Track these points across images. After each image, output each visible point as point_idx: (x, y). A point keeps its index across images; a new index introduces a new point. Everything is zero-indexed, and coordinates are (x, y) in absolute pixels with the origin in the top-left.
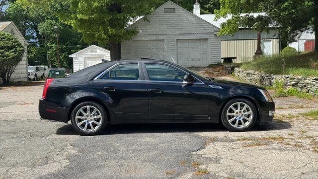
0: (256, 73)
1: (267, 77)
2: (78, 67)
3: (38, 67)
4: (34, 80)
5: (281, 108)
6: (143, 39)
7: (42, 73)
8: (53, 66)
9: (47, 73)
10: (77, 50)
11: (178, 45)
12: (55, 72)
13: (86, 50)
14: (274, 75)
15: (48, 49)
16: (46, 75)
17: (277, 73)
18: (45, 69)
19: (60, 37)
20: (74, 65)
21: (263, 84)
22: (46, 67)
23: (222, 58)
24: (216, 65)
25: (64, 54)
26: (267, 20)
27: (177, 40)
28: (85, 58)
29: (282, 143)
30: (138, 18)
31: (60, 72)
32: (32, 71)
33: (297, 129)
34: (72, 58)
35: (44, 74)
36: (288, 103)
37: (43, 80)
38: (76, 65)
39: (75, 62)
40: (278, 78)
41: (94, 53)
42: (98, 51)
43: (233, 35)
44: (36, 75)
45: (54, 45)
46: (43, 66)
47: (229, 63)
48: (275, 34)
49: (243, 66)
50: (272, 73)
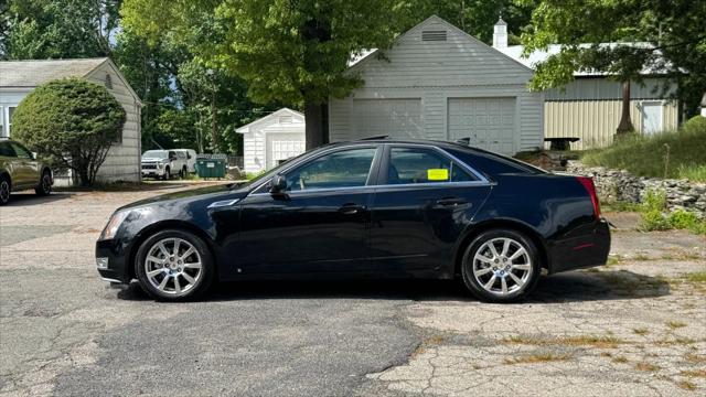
0: (610, 173)
1: (631, 182)
2: (253, 153)
3: (174, 153)
4: (164, 178)
5: (645, 259)
6: (376, 95)
7: (182, 164)
8: (206, 152)
9: (191, 164)
10: (253, 118)
11: (451, 109)
12: (205, 163)
13: (270, 119)
14: (646, 179)
15: (197, 115)
16: (190, 170)
17: (654, 175)
18: (189, 157)
19: (222, 92)
20: (245, 149)
21: (623, 199)
22: (192, 152)
23: (546, 140)
24: (532, 153)
25: (228, 127)
26: (636, 56)
27: (448, 99)
28: (268, 135)
29: (608, 355)
30: (366, 53)
31: (215, 162)
32: (161, 160)
33: (662, 315)
34: (242, 135)
35: (185, 167)
36: (665, 246)
37: (183, 179)
38: (251, 148)
39: (248, 144)
40: (654, 187)
41: (286, 125)
42: (294, 121)
43: (563, 90)
44: (168, 168)
45: (209, 109)
46: (185, 150)
47: (559, 149)
48: (657, 87)
49: (585, 158)
50: (642, 174)
